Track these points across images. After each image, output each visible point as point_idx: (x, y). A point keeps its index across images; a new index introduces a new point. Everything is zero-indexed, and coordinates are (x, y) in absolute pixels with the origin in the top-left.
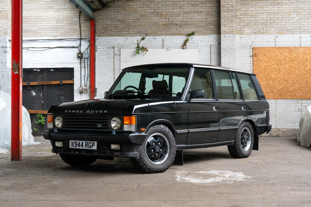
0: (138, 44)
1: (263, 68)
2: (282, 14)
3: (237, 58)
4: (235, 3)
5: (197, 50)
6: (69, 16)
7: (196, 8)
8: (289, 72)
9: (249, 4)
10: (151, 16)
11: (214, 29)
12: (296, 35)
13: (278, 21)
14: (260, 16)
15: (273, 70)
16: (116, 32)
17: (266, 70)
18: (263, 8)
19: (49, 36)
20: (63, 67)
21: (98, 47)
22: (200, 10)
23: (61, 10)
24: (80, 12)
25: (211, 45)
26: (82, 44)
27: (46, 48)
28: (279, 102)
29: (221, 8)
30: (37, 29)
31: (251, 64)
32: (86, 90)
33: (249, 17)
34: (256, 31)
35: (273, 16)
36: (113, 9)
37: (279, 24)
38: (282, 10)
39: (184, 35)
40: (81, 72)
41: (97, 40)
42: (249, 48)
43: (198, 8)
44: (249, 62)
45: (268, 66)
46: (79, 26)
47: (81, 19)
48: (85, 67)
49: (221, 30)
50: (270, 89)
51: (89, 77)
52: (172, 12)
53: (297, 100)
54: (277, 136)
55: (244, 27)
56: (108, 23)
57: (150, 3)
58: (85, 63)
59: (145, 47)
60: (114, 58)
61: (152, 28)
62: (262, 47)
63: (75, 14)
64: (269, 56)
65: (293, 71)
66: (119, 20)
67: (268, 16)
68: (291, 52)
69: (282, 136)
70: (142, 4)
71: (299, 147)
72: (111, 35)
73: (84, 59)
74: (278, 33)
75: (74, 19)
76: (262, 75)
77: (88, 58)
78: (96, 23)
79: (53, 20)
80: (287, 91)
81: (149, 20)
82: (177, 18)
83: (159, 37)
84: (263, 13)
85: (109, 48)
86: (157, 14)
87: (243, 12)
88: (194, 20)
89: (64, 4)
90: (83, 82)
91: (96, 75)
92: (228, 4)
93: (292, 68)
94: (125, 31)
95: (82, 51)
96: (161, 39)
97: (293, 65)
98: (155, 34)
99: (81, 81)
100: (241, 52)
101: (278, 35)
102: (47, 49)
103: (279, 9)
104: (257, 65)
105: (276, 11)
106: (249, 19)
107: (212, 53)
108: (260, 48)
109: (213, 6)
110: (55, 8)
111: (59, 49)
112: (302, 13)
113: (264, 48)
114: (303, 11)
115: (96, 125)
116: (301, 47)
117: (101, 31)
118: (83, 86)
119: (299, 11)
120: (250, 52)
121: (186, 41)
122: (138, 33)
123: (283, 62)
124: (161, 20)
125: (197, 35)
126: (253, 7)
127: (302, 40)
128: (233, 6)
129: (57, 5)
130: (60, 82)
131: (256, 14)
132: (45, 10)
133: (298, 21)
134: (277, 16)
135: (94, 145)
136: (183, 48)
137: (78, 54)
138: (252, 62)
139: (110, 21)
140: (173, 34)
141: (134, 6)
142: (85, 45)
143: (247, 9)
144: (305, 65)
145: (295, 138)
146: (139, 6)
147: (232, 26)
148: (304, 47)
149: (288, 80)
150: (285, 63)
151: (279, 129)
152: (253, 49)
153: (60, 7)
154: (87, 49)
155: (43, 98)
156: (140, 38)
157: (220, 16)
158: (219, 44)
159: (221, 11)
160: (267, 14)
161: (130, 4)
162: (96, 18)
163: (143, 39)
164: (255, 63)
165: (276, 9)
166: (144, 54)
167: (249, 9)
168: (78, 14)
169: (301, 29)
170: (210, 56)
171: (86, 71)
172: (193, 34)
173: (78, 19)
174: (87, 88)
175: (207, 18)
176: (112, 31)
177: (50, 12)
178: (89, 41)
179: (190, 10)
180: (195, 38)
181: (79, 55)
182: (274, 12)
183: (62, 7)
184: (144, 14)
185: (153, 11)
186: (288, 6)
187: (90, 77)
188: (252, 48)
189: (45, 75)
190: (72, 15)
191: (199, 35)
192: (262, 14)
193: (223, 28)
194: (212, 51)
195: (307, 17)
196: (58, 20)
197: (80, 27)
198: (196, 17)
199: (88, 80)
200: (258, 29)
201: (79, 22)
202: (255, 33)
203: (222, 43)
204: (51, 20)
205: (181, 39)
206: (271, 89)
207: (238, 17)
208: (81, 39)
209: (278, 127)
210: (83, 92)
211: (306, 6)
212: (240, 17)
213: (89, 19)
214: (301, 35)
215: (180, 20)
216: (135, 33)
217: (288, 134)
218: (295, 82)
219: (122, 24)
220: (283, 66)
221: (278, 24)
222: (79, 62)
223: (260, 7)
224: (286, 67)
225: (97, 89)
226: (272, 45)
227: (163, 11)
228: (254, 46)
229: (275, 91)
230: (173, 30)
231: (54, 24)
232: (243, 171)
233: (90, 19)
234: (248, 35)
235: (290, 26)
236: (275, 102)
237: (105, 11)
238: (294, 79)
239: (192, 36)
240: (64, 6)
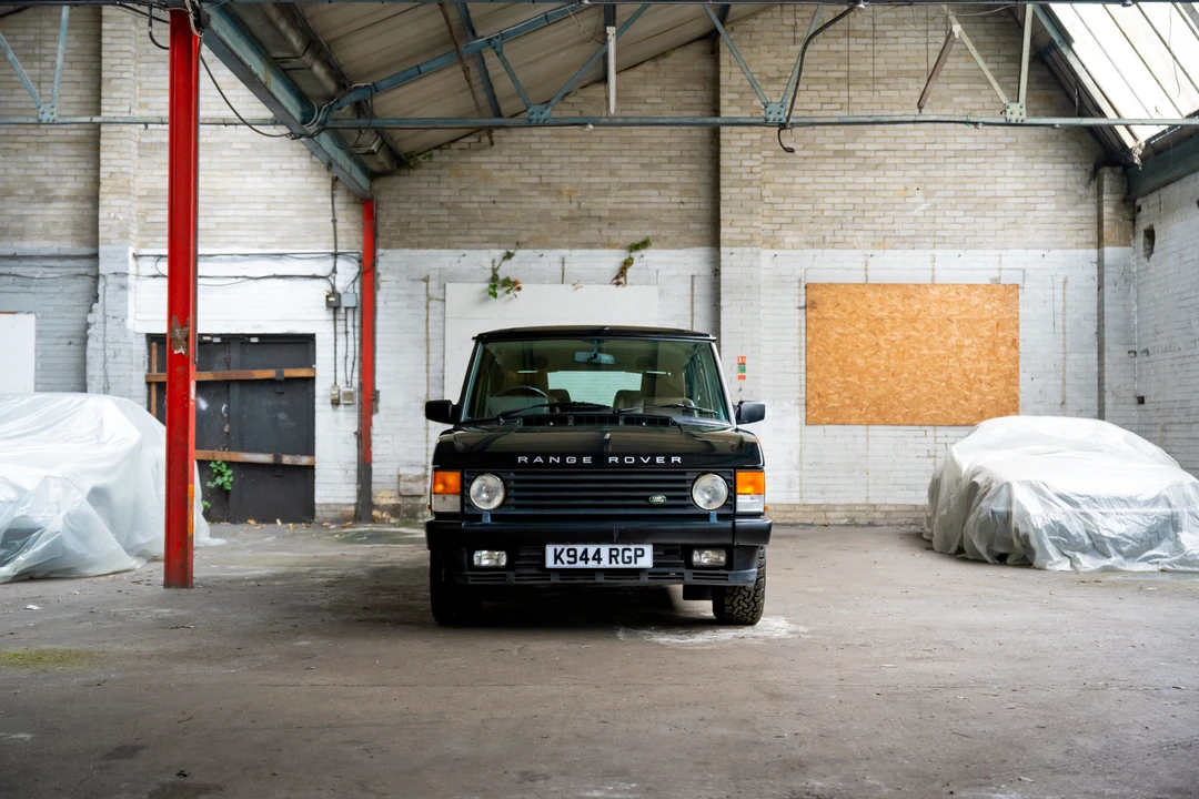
0: (494, 270)
1: (833, 339)
2: (884, 194)
3: (763, 311)
4: (758, 163)
5: (654, 290)
6: (302, 190)
7: (653, 173)
8: (904, 352)
9: (798, 167)
10: (530, 194)
11: (703, 233)
12: (923, 251)
13: (874, 214)
14: (827, 200)
15: (861, 345)
16: (433, 236)
17: (840, 345)
18: (834, 177)
19: (247, 245)
20: (285, 332)
21: (382, 277)
22: (664, 180)
23: (282, 173)
24: (335, 180)
25: (693, 276)
26: (338, 269)
27: (237, 277)
28: (877, 433)
29: (722, 176)
30: (214, 226)
31: (800, 328)
32: (349, 395)
33: (796, 200)
34: (815, 239)
35: (860, 200)
36: (426, 172)
37: (876, 220)
38: (884, 183)
39: (620, 248)
40: (335, 345)
41: (380, 259)
42: (797, 284)
43: (660, 173)
44: (797, 324)
45: (847, 335)
46: (331, 218)
47: (337, 200)
48: (346, 333)
49: (722, 237)
50: (851, 398)
51: (357, 361)
52: (590, 184)
53: (923, 428)
54: (871, 524)
55: (784, 227)
56: (413, 212)
57: (527, 159)
58: (346, 320)
59: (512, 279)
60: (427, 308)
61: (534, 227)
62: (830, 284)
63: (320, 186)
64: (850, 309)
65: (914, 348)
66: (442, 204)
67: (847, 200)
68: (909, 297)
69: (881, 525)
70: (507, 160)
71: (929, 553)
72: (419, 246)
73: (343, 310)
74: (872, 244)
75: (319, 200)
76: (830, 360)
77: (354, 308)
78: (379, 212)
79: (258, 199)
80: (896, 403)
81: (524, 206)
82: (601, 200)
83: (553, 251)
84: (833, 191)
85: (413, 280)
86: (545, 188)
87: (782, 187)
88: (647, 206)
89: (291, 157)
90: (341, 375)
91: (378, 355)
92: (741, 166)
93: (911, 340)
94: (460, 235)
95: (339, 289)
96: (557, 259)
97: (914, 333)
98: (540, 242)
99: (335, 371)
100: (773, 295)
101: (874, 252)
102: (239, 280)
103: (878, 180)
104: (818, 331)
105: (868, 187)
106: (796, 207)
107: (696, 299)
108: (825, 285)
109: (701, 170)
110: (263, 166)
111: (275, 280)
112: (938, 194)
113: (835, 285)
114: (942, 187)
115: (647, 498)
116: (933, 285)
117: (393, 234)
118: (342, 385)
119: (929, 187)
120: (800, 295)
121: (627, 264)
122: (496, 241)
123: (888, 324)
124: (557, 206)
125: (656, 248)
126: (807, 173)
127: (937, 265)
128: (755, 170)
129: (269, 159)
130: (277, 373)
131: (817, 194)
132: (236, 173)
133: (928, 214)
134: (873, 201)
135: (642, 555)
136: (618, 284)
137: (328, 297)
138: (804, 324)
139: (416, 206)
140: (590, 245)
141: (484, 166)
142: (347, 272)
143: (790, 180)
144: (945, 334)
145: (918, 530)
146: (497, 166)
147: (751, 226)
148: (942, 285)
149: (899, 374)
150: (893, 328)
151: (874, 506)
152: (806, 287)
153: (276, 166)
154: (353, 282)
155: (229, 416)
156: (498, 253)
157: (719, 198)
158: (717, 272)
159: (722, 183)
160: (845, 193)
161: (472, 159)
162: (380, 199)
163: (509, 256)
164: (812, 326)
165: (868, 179)
166: (510, 299)
167: (797, 180)
168: (329, 186)
169: (934, 236)
170: (689, 306)
171: (351, 342)
172: (644, 244)
173: (329, 200)
174: (352, 390)
175: (682, 203)
176: (422, 232)
177: (249, 179)
178: (360, 261)
179: (637, 180)
180: (650, 256)
181: (332, 299)
182: (864, 190)
183: (285, 166)
184: (513, 187)
185: (536, 180)
186: (901, 173)
187: (361, 359)
188: (803, 285)
189: (235, 354)
190: (313, 187)
191: (663, 248)
192: (831, 194)
193: (725, 232)
194: (696, 291)
195: (951, 204)
196: (272, 200)
197: (334, 221)
198: (654, 200)
199: (356, 367)
200: (821, 233)
201: (330, 207)
202: (812, 245)
203: (722, 270)
204: (252, 199)
205: (613, 259)
206: (855, 397)
207: (767, 200)
208: (335, 255)
209: (873, 501)
210: (342, 401)
211: (948, 173)
212: (773, 200)
213: (358, 200)
214: (937, 252)
215: (611, 206)
216: (486, 239)
217: (899, 520)
218: (917, 378)
219: (449, 215)
220: (888, 336)
221: (873, 223)
222: (331, 317)
223: (827, 173)
224: (892, 338)
225: (381, 394)
226: (858, 278)
227: (564, 180)
228: (810, 280)
229: (865, 403)
230: (590, 233)
231: (260, 213)
232: (785, 614)
233: (361, 199)
234: (793, 248)
235: (906, 226)
236: (864, 433)
237: (403, 179)
238: (914, 370)
239: (643, 252)
240: (291, 162)
